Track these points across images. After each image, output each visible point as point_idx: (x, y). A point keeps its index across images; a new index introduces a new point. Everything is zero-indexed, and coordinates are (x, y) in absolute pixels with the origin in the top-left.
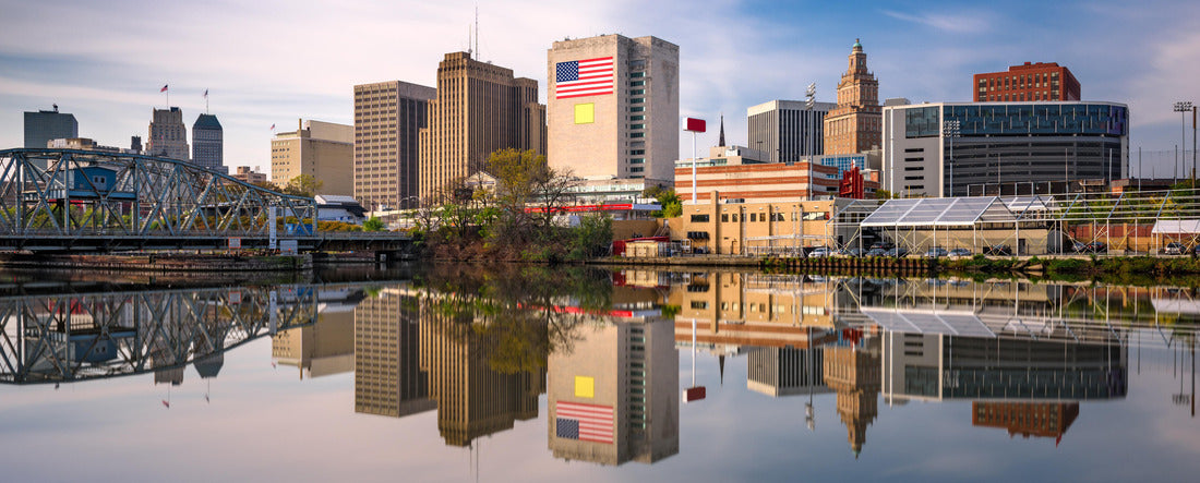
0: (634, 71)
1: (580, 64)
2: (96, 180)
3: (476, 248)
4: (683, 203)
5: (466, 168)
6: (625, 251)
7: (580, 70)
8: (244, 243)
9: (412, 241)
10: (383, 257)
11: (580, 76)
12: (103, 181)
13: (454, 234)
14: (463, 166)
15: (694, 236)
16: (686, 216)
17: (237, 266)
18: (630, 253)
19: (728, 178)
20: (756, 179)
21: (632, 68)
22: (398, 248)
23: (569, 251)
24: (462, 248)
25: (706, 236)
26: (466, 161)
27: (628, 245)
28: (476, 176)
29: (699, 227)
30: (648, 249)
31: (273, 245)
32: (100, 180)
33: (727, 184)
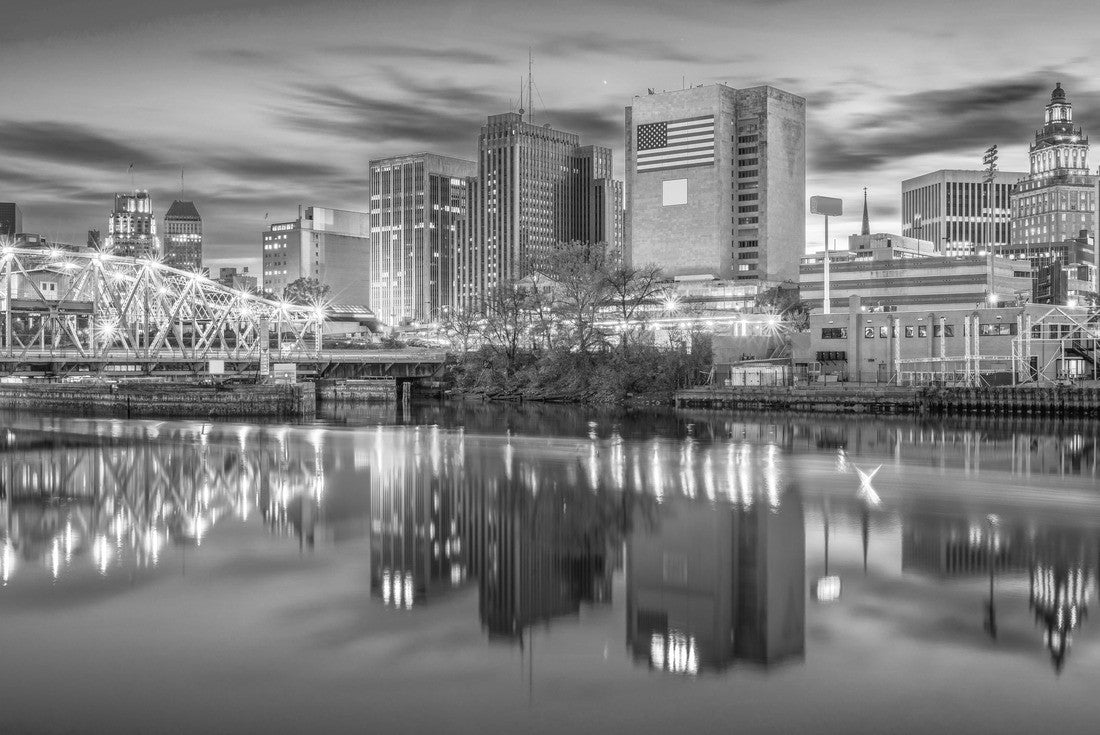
0: (743, 134)
1: (669, 126)
2: (45, 287)
3: (530, 373)
4: (812, 313)
5: (516, 268)
6: (730, 378)
7: (669, 134)
8: (229, 366)
9: (445, 364)
10: (406, 385)
11: (669, 142)
12: (52, 288)
13: (499, 355)
14: (512, 263)
15: (825, 357)
16: (814, 332)
17: (219, 396)
18: (737, 381)
19: (874, 277)
20: (912, 279)
21: (741, 130)
22: (427, 374)
23: (654, 378)
24: (511, 373)
25: (842, 357)
26: (517, 258)
27: (734, 370)
28: (528, 278)
29: (832, 345)
30: (761, 375)
31: (265, 371)
32: (49, 287)
33: (873, 287)
